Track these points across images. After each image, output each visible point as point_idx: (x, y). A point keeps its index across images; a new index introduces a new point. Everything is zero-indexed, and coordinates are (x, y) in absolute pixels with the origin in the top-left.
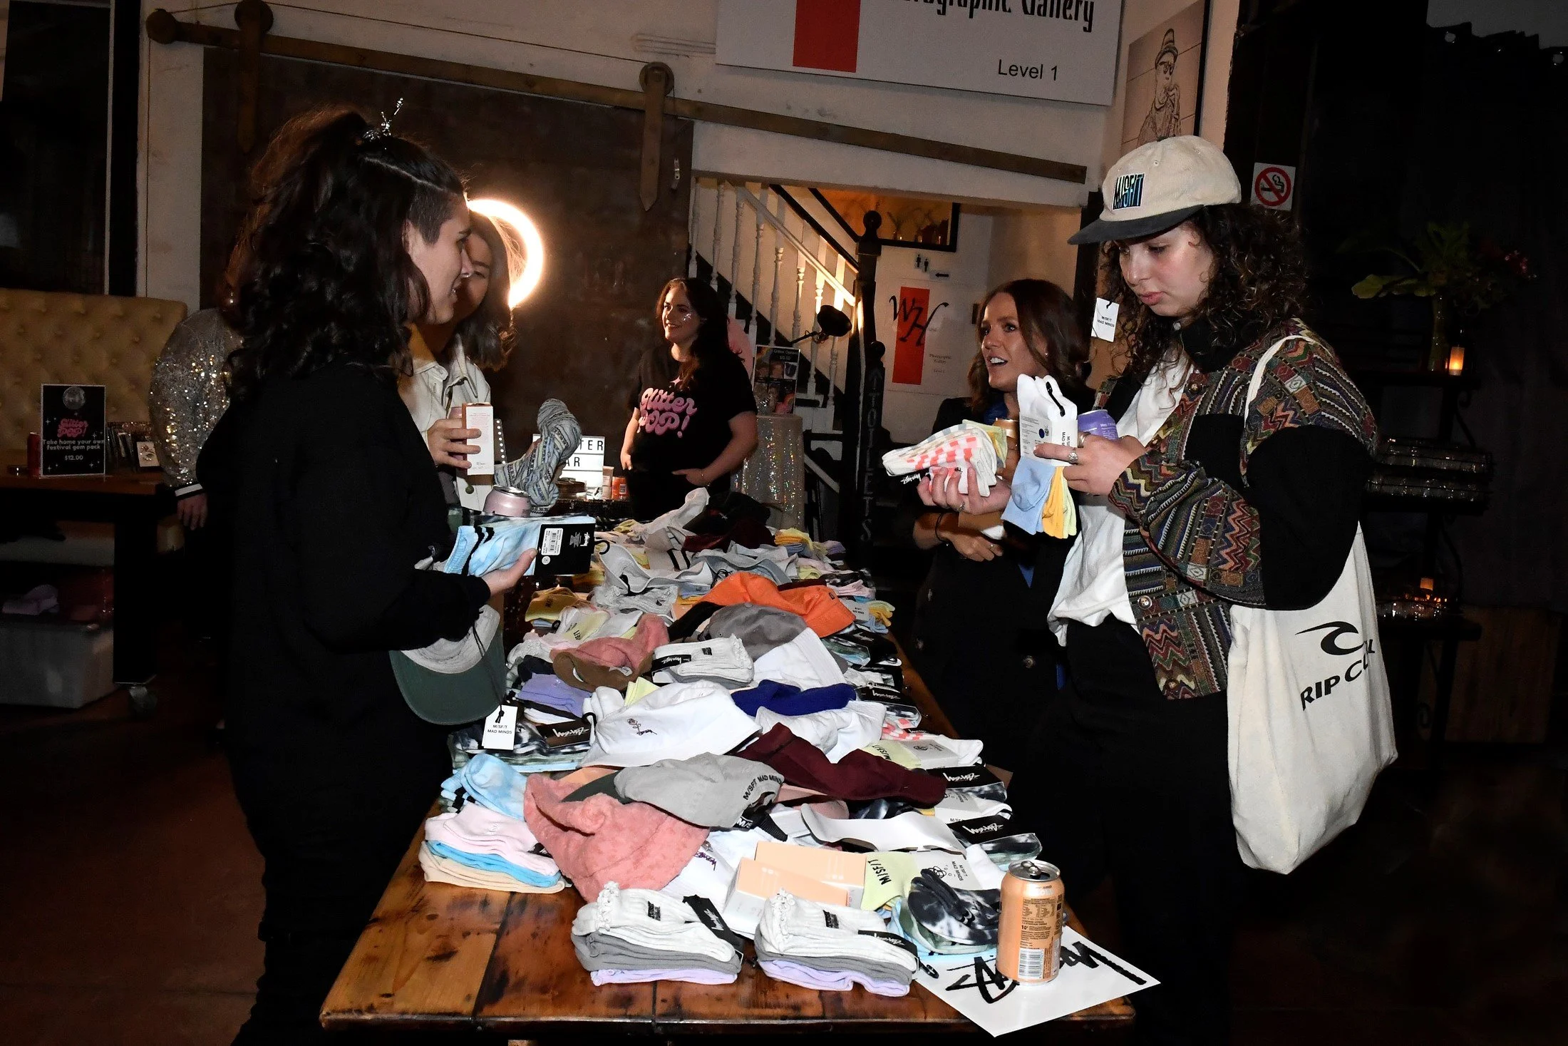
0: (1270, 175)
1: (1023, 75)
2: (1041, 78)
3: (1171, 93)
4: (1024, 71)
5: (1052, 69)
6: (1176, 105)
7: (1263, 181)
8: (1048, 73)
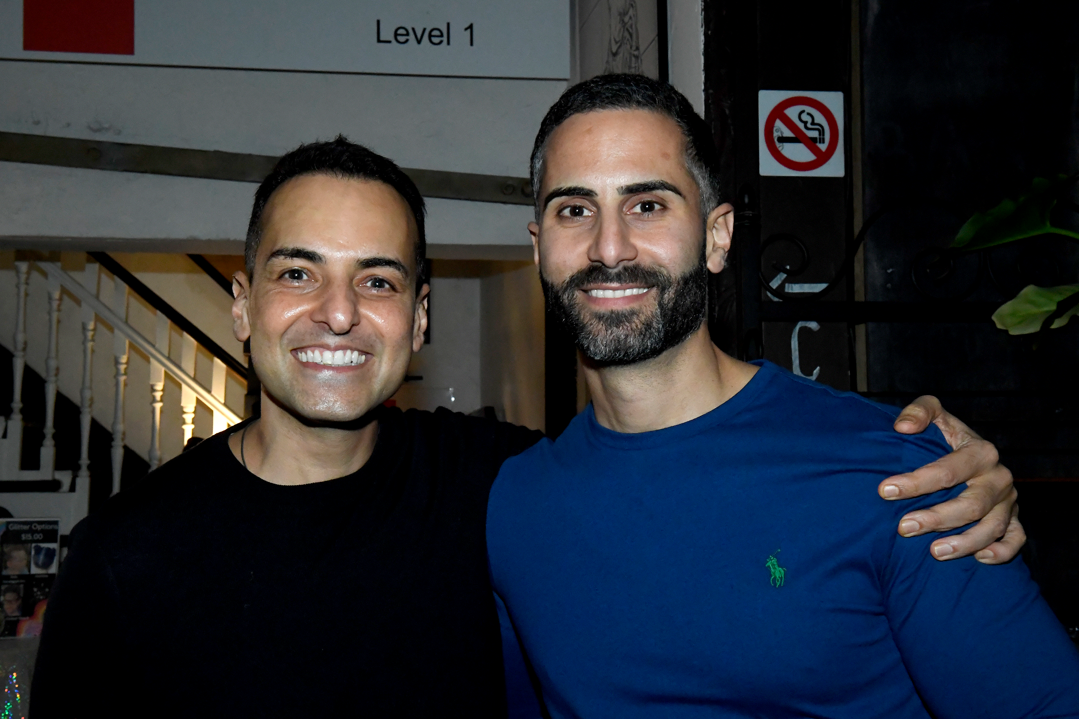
0: (792, 113)
1: (419, 42)
2: (448, 43)
3: (626, 19)
4: (419, 36)
5: (466, 29)
6: (634, 36)
7: (778, 124)
8: (459, 36)
